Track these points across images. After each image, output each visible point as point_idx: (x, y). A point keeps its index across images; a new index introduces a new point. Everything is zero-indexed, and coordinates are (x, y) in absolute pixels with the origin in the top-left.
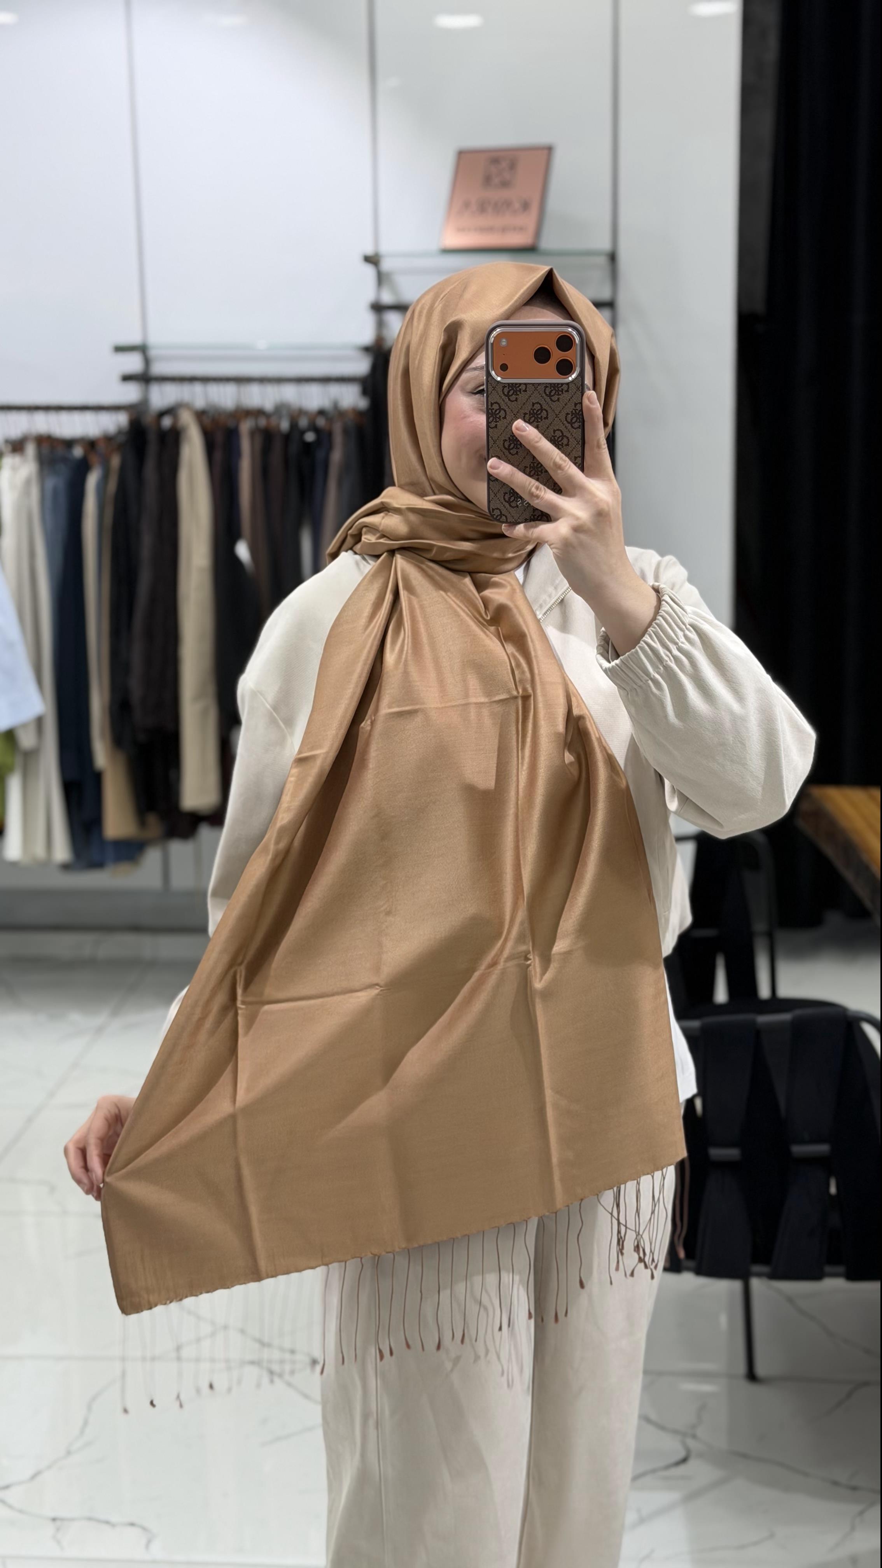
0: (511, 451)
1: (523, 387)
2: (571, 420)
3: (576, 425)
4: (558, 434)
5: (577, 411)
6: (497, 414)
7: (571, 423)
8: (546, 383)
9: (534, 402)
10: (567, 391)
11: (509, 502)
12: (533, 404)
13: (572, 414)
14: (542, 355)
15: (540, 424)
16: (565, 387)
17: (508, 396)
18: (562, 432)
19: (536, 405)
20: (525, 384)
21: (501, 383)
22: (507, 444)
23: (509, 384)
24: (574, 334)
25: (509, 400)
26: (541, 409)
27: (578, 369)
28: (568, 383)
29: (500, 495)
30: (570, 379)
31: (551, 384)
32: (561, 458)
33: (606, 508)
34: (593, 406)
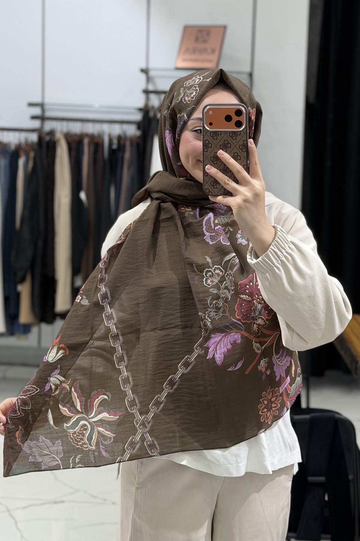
0: (214, 162)
1: (219, 133)
5: (244, 144)
6: (208, 145)
8: (230, 131)
10: (240, 135)
11: (213, 186)
13: (242, 145)
14: (228, 118)
15: (227, 150)
17: (212, 137)
18: (237, 154)
20: (221, 131)
21: (209, 131)
22: (212, 159)
23: (213, 131)
24: (243, 109)
25: (213, 139)
26: (228, 143)
27: (244, 125)
28: (240, 131)
29: (209, 182)
30: (241, 129)
31: (232, 132)
32: (240, 168)
33: (259, 193)
34: (252, 146)
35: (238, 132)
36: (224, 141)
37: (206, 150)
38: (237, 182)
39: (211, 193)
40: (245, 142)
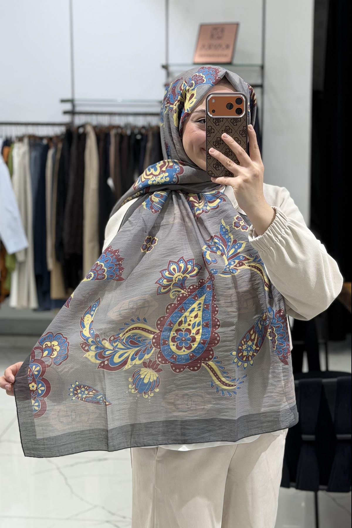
1: (222, 120)
2: (242, 134)
6: (211, 131)
8: (231, 118)
10: (240, 121)
11: (216, 168)
13: (243, 131)
14: (230, 106)
17: (215, 123)
18: (238, 138)
20: (223, 118)
21: (212, 118)
22: (214, 143)
23: (216, 118)
24: (243, 98)
25: (216, 125)
26: (230, 129)
27: (244, 112)
28: (240, 118)
29: (212, 165)
30: (241, 116)
31: (233, 118)
32: (242, 150)
33: (258, 174)
34: (252, 131)
35: (238, 118)
36: (226, 127)
37: (209, 135)
38: (238, 163)
39: (213, 175)
40: (245, 128)
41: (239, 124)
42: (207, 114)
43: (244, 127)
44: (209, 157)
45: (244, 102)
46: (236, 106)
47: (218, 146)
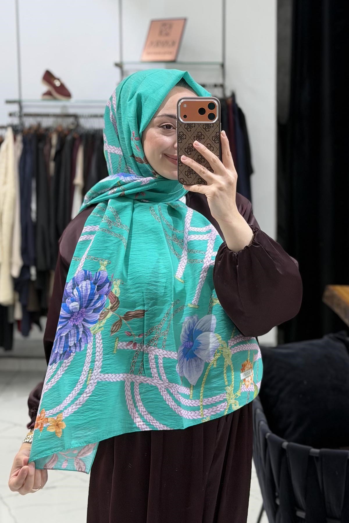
1: (193, 125)
2: (215, 140)
3: (217, 141)
4: (209, 145)
5: (217, 136)
6: (182, 137)
7: (215, 141)
8: (204, 124)
9: (198, 131)
10: (213, 127)
11: (187, 176)
12: (198, 133)
13: (215, 137)
14: (202, 111)
16: (212, 125)
19: (199, 133)
20: (195, 124)
21: (183, 123)
22: (186, 150)
23: (187, 124)
24: (216, 102)
25: (187, 130)
26: (201, 135)
27: (217, 117)
28: (213, 123)
29: (183, 173)
30: (214, 121)
31: (206, 124)
32: (215, 158)
33: (232, 181)
34: (225, 137)
37: (180, 141)
40: (218, 134)
41: (212, 129)
42: (178, 120)
43: (216, 133)
44: (180, 164)
45: (217, 107)
46: (208, 111)
47: (189, 153)
